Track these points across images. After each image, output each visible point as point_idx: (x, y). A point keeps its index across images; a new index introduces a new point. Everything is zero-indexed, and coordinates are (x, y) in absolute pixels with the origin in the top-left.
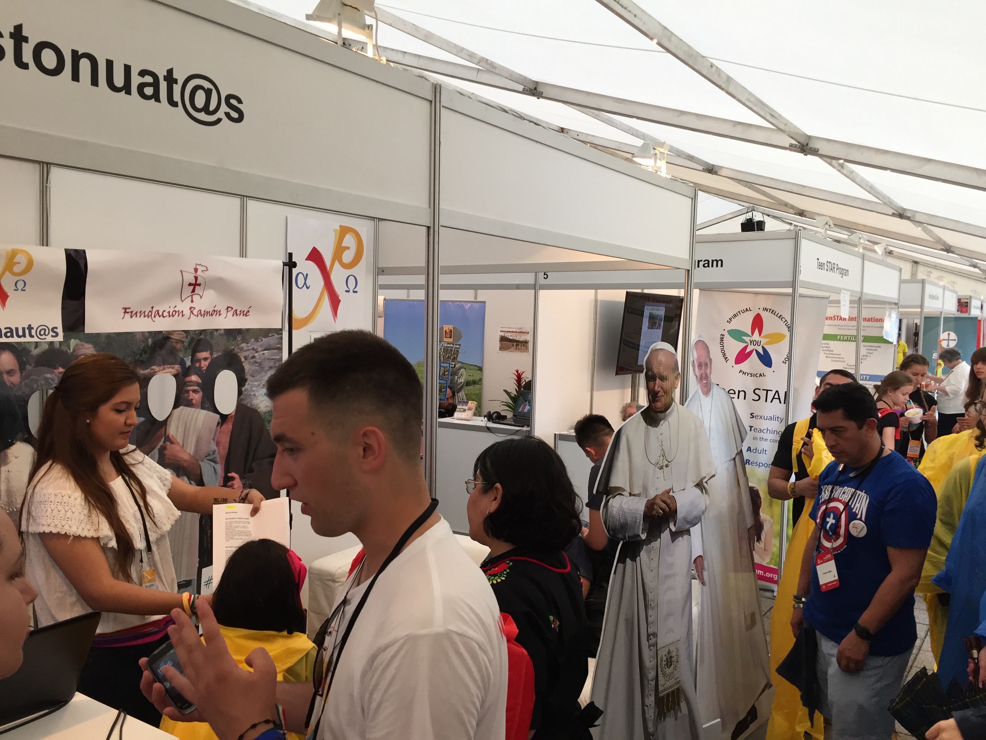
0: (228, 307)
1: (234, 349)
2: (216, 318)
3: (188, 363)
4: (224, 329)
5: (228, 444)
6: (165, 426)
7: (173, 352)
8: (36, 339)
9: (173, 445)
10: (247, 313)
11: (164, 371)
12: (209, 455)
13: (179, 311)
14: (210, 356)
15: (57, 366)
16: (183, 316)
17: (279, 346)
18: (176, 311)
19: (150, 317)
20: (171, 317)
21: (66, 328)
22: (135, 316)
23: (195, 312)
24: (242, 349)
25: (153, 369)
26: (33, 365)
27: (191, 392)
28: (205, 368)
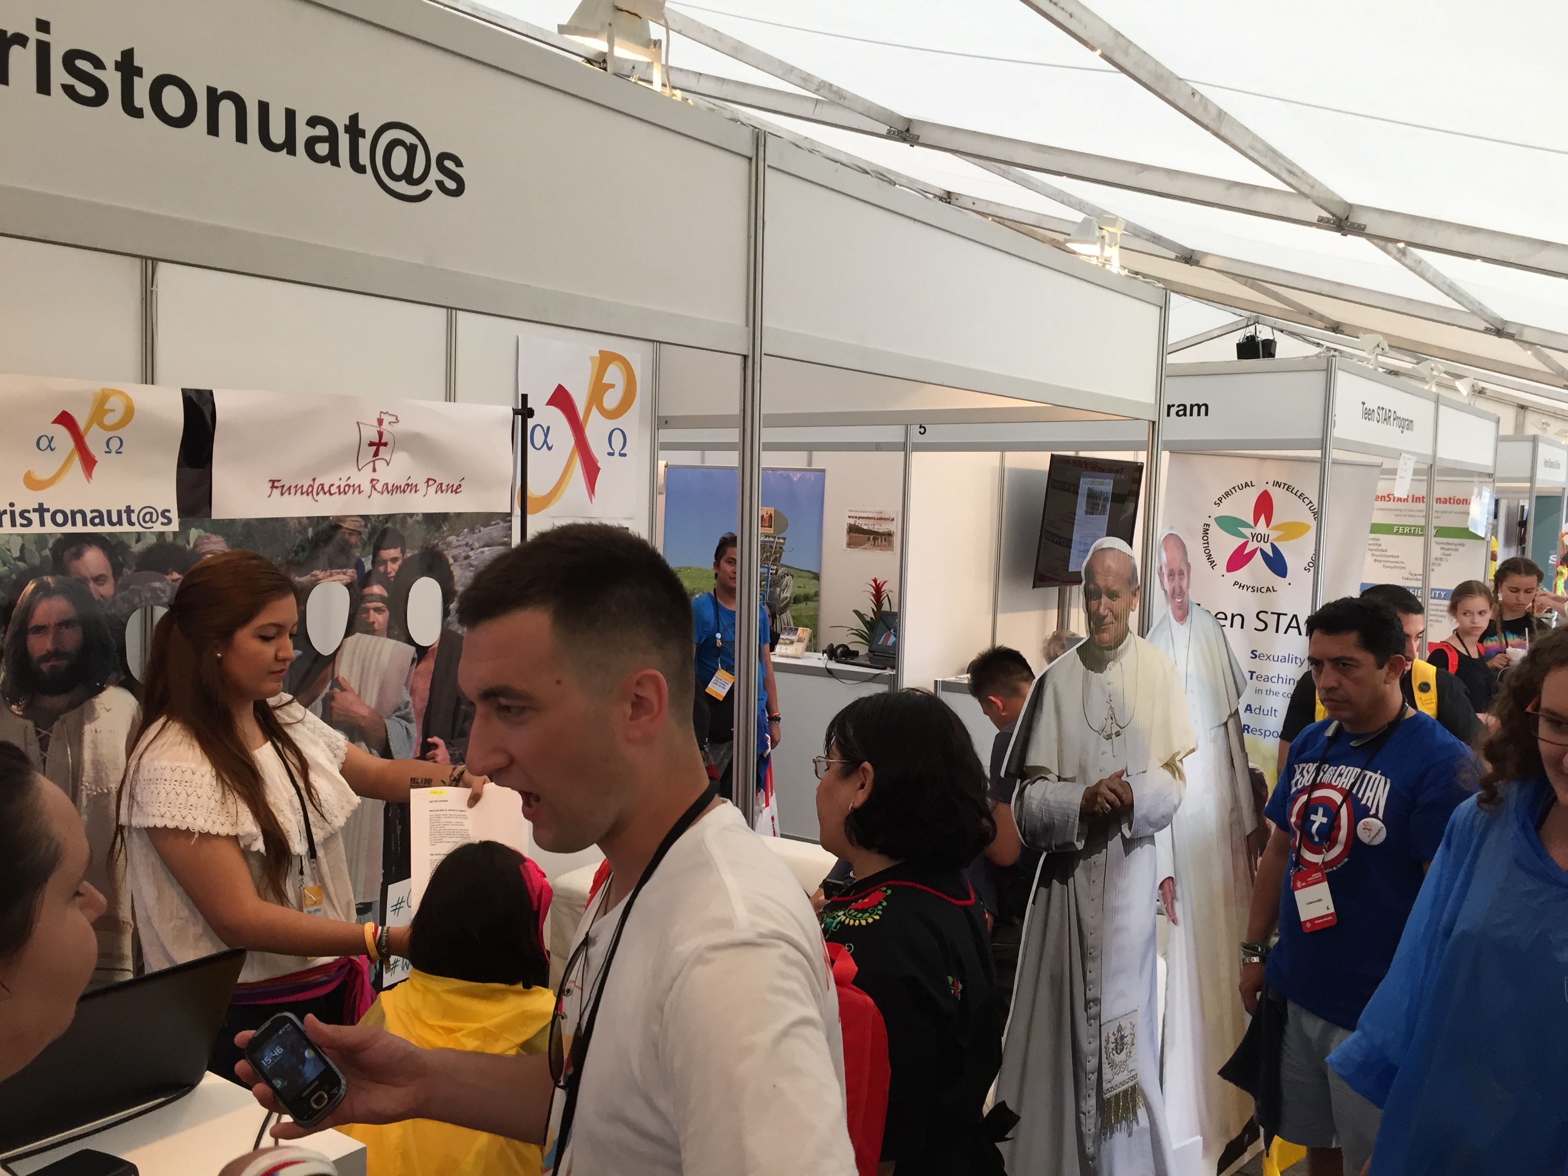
0: (429, 479)
1: (437, 545)
2: (409, 496)
3: (368, 566)
4: (423, 514)
5: (428, 693)
6: (332, 664)
7: (345, 549)
8: (137, 528)
9: (344, 694)
10: (457, 489)
11: (331, 579)
12: (399, 709)
13: (354, 486)
14: (401, 555)
15: (170, 570)
16: (360, 492)
17: (506, 539)
18: (349, 486)
19: (310, 495)
20: (342, 495)
21: (183, 511)
22: (288, 492)
23: (379, 487)
24: (449, 545)
25: (313, 576)
26: (134, 568)
27: (372, 611)
28: (393, 574)
